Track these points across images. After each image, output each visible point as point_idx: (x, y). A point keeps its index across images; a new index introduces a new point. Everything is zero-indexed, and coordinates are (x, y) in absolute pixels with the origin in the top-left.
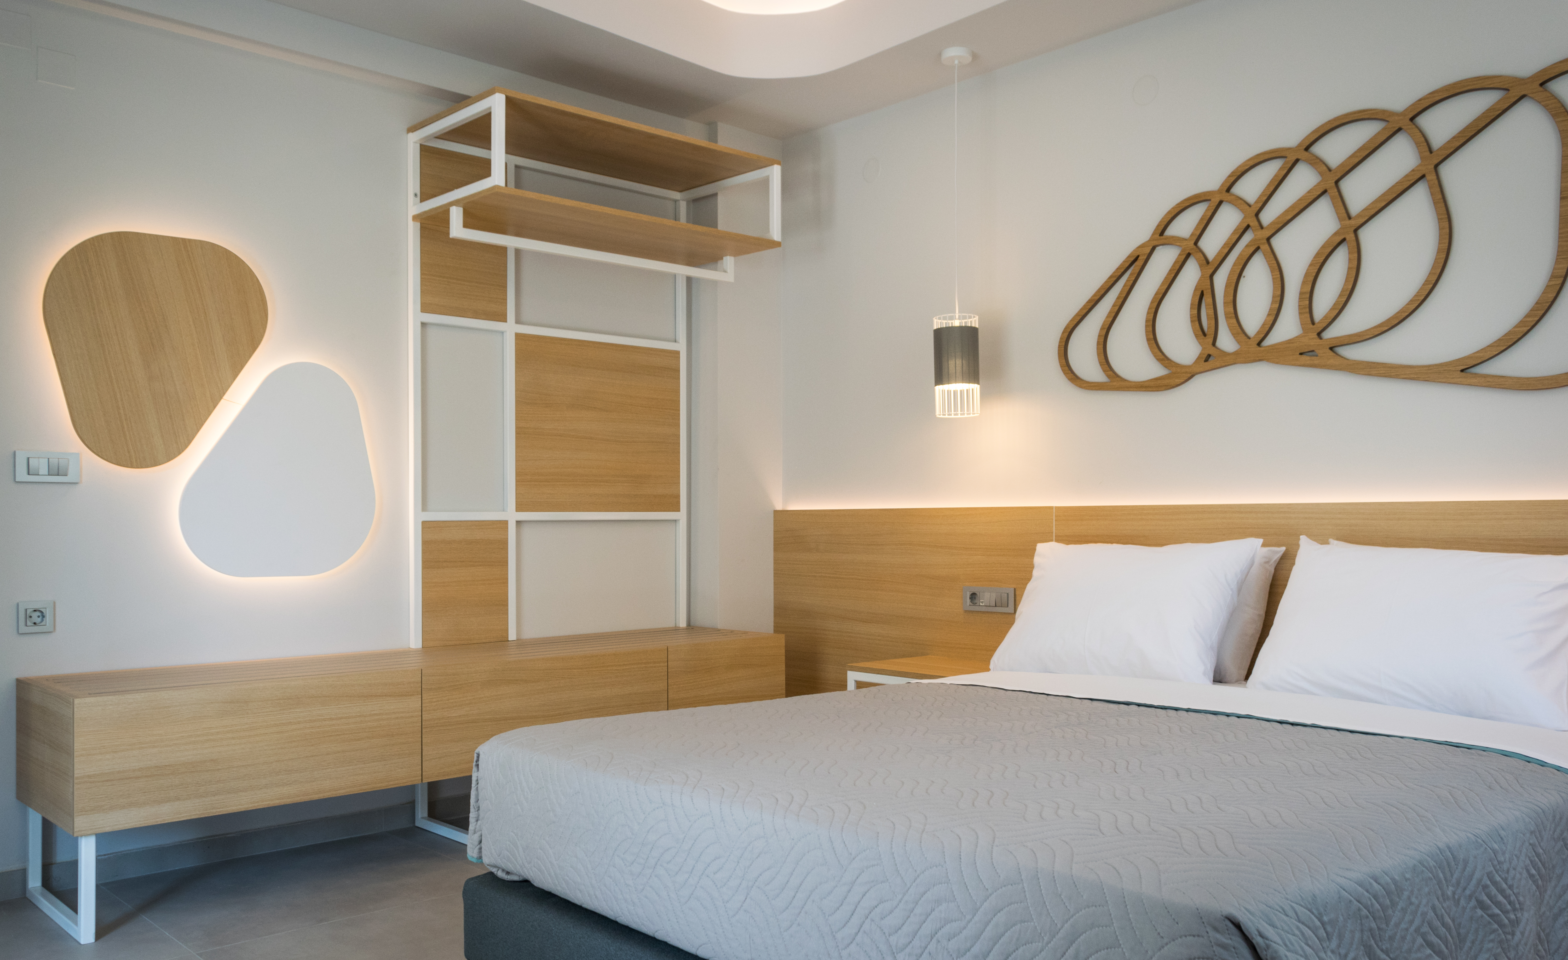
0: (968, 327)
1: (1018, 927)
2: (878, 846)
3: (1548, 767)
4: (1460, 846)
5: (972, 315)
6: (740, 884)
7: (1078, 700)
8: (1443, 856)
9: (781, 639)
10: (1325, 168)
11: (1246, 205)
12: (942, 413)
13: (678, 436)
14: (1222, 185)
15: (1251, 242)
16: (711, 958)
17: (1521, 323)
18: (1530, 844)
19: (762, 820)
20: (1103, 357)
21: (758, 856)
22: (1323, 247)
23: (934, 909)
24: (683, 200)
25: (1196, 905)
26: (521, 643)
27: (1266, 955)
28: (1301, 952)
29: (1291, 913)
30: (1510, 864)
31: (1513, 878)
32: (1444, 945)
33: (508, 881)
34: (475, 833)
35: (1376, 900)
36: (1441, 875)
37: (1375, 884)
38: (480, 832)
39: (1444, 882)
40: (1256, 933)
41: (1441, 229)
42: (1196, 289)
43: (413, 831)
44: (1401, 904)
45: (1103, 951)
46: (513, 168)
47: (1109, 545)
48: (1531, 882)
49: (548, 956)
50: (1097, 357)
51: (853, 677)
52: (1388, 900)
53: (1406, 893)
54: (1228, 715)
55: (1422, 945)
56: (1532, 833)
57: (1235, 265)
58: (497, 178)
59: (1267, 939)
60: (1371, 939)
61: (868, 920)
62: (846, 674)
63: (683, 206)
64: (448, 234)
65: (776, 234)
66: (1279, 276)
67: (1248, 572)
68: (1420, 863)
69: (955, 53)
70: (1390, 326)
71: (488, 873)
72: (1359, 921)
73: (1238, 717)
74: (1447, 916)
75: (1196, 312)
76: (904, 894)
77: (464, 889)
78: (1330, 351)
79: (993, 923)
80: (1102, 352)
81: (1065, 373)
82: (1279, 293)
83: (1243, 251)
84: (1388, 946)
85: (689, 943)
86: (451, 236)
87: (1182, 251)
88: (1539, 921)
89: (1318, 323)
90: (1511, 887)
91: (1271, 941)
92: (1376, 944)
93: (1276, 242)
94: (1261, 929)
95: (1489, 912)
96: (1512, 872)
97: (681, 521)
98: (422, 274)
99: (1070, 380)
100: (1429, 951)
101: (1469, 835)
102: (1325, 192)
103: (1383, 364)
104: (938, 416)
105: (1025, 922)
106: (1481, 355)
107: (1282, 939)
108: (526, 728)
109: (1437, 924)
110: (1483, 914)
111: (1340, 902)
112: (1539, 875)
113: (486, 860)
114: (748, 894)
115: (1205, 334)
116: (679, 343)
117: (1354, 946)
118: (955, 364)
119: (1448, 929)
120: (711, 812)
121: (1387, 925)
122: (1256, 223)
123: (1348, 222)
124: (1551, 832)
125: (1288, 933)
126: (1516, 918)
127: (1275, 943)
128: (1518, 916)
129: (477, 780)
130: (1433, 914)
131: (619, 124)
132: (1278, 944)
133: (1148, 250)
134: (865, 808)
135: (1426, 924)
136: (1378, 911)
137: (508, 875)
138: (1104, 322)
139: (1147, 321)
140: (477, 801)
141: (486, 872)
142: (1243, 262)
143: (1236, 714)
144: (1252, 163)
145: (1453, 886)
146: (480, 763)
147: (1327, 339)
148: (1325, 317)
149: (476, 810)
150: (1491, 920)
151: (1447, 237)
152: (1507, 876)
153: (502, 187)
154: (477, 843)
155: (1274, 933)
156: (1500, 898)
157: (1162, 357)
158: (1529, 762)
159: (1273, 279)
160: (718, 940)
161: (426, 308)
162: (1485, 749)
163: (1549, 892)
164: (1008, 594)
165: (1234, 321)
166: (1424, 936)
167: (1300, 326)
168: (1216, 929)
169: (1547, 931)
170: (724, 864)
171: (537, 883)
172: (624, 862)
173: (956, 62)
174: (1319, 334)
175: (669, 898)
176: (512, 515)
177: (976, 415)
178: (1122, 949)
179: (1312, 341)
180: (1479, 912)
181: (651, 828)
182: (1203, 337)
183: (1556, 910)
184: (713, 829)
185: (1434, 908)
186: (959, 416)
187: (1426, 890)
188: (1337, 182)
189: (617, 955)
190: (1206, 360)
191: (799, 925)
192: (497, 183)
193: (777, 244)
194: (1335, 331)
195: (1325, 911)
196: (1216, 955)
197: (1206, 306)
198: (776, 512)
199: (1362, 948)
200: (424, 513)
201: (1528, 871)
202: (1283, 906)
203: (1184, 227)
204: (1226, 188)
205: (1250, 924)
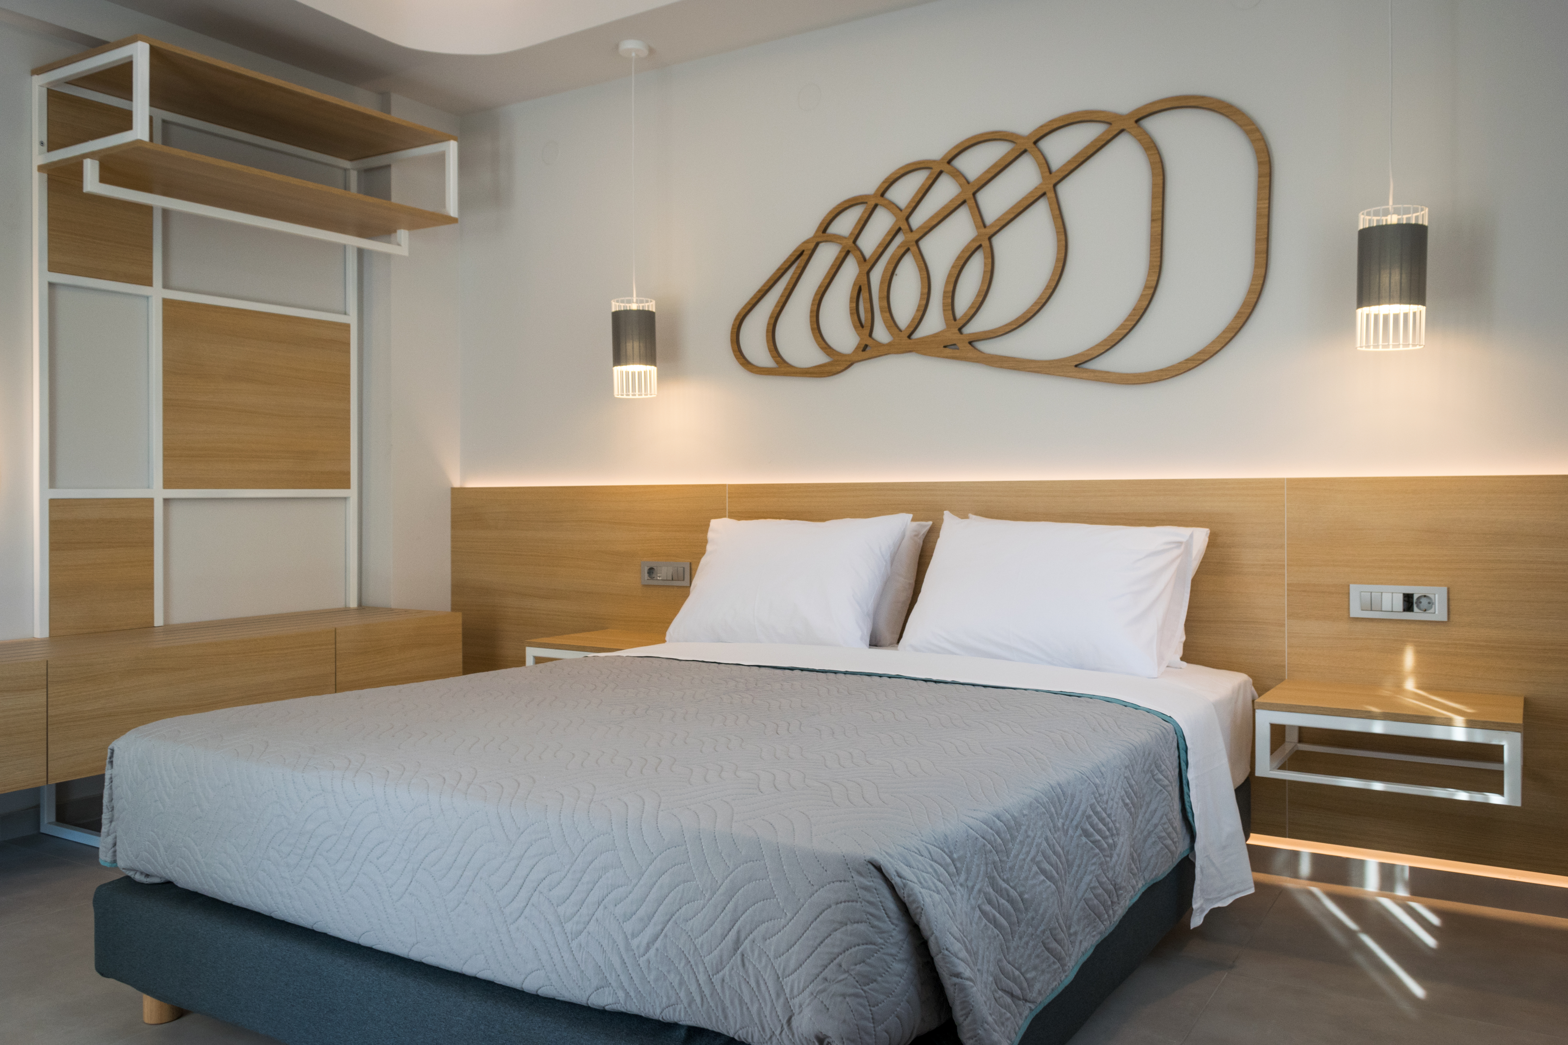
0: (646, 311)
1: (681, 887)
2: (546, 818)
3: (1140, 709)
4: (1069, 783)
5: (649, 300)
6: (405, 867)
7: (747, 667)
8: (1054, 792)
9: (458, 618)
10: (964, 180)
11: (898, 209)
12: (620, 393)
13: (348, 411)
14: (878, 190)
15: (902, 243)
16: (373, 945)
17: (1122, 326)
18: (1125, 777)
19: (428, 800)
20: (772, 344)
21: (425, 837)
22: (963, 251)
23: (601, 877)
24: (354, 169)
25: (842, 853)
26: (169, 629)
27: (904, 893)
28: (933, 888)
29: (926, 853)
30: (1109, 796)
31: (1112, 808)
32: (1055, 870)
33: (147, 884)
34: (108, 834)
35: (999, 836)
36: (1053, 810)
37: (997, 821)
38: (115, 834)
39: (1055, 815)
40: (895, 873)
41: (1059, 241)
42: (854, 284)
43: (40, 838)
44: (1020, 838)
45: (759, 903)
46: (160, 122)
47: (778, 520)
48: (1125, 810)
49: (193, 960)
50: (766, 343)
51: (531, 653)
52: (1008, 835)
53: (1024, 828)
54: (880, 676)
55: (1037, 873)
56: (1126, 767)
57: (888, 263)
58: (140, 131)
59: (904, 879)
60: (995, 870)
61: (537, 892)
62: (525, 650)
63: (353, 176)
64: (81, 187)
65: (452, 209)
66: (926, 276)
67: (900, 544)
68: (1036, 801)
69: (631, 46)
70: (1018, 324)
71: (124, 877)
72: (984, 856)
73: (890, 677)
74: (1057, 845)
75: (854, 305)
76: (573, 864)
77: (95, 897)
78: (969, 345)
79: (657, 884)
80: (771, 339)
81: (737, 358)
82: (926, 290)
83: (895, 251)
84: (1009, 875)
85: (351, 932)
86: (85, 191)
87: (843, 248)
88: (1133, 843)
89: (959, 319)
90: (1109, 816)
91: (908, 880)
92: (998, 875)
93: (925, 244)
94: (900, 870)
95: (1092, 839)
96: (1110, 803)
97: (351, 499)
98: (49, 230)
99: (742, 364)
100: (1042, 878)
101: (1077, 773)
102: (964, 202)
103: (1012, 358)
104: (616, 396)
105: (688, 881)
106: (1090, 352)
107: (917, 877)
108: (169, 719)
109: (1050, 852)
110: (1087, 840)
111: (968, 840)
112: (1132, 803)
113: (121, 864)
114: (413, 877)
115: (862, 326)
116: (349, 315)
117: (980, 879)
118: (633, 346)
119: (1059, 857)
120: (374, 795)
121: (1008, 858)
122: (907, 227)
123: (983, 230)
124: (1142, 765)
125: (923, 872)
126: (1114, 842)
127: (911, 881)
128: (1115, 840)
129: (111, 778)
130: (1046, 844)
131: (281, 85)
132: (914, 882)
133: (812, 246)
134: (534, 782)
135: (1040, 854)
136: (1000, 845)
137: (148, 877)
138: (773, 311)
139: (811, 312)
140: (111, 800)
141: (122, 876)
142: (896, 261)
143: (888, 675)
144: (902, 172)
145: (1062, 818)
146: (114, 759)
147: (966, 334)
148: (965, 314)
149: (110, 810)
150: (1093, 846)
151: (1064, 248)
152: (1106, 806)
153: (147, 142)
154: (111, 846)
155: (910, 872)
156: (1101, 826)
157: (826, 346)
158: (1126, 706)
159: (921, 278)
160: (381, 926)
161: (53, 267)
162: (1092, 697)
163: (1140, 818)
164: (684, 568)
165: (888, 315)
166: (1038, 864)
167: (943, 321)
168: (860, 873)
169: (1139, 851)
170: (388, 848)
171: (181, 884)
172: (279, 854)
173: (633, 54)
174: (960, 330)
175: (329, 888)
176: (158, 492)
177: (653, 396)
178: (777, 899)
179: (954, 336)
180: (1084, 839)
181: (309, 816)
182: (861, 328)
183: (1145, 833)
184: (376, 812)
185: (1047, 839)
186: (637, 397)
187: (1041, 823)
188: (974, 194)
189: (272, 951)
190: (864, 350)
191: (466, 903)
192: (139, 137)
193: (453, 220)
194: (973, 328)
195: (955, 849)
196: (860, 898)
197: (863, 300)
198: (454, 490)
199: (987, 879)
200: (52, 490)
201: (1123, 800)
202: (919, 847)
203: (844, 226)
204: (880, 192)
205: (889, 866)
